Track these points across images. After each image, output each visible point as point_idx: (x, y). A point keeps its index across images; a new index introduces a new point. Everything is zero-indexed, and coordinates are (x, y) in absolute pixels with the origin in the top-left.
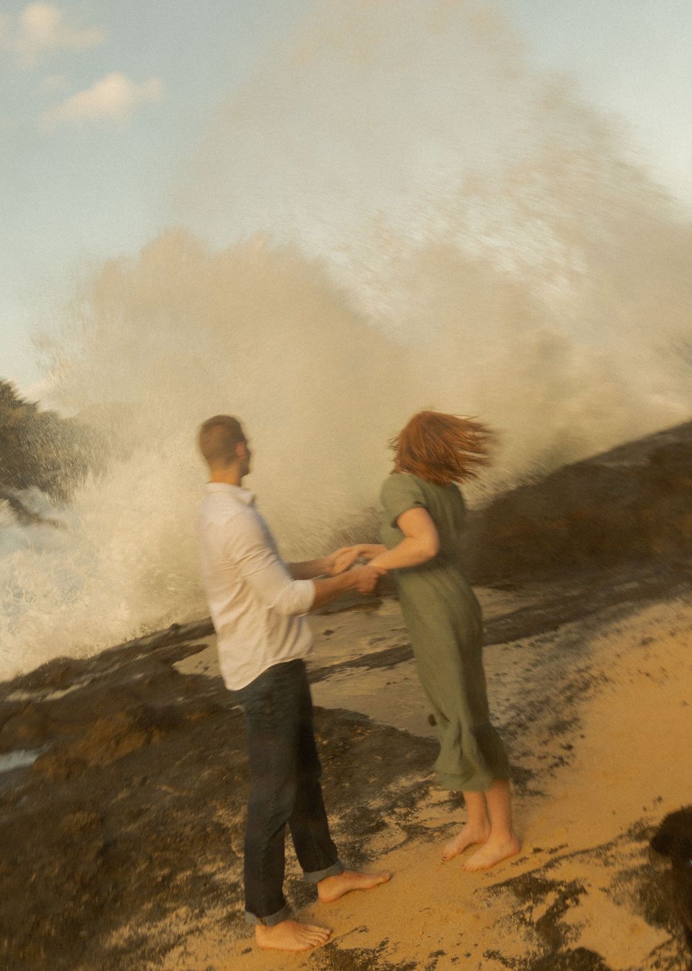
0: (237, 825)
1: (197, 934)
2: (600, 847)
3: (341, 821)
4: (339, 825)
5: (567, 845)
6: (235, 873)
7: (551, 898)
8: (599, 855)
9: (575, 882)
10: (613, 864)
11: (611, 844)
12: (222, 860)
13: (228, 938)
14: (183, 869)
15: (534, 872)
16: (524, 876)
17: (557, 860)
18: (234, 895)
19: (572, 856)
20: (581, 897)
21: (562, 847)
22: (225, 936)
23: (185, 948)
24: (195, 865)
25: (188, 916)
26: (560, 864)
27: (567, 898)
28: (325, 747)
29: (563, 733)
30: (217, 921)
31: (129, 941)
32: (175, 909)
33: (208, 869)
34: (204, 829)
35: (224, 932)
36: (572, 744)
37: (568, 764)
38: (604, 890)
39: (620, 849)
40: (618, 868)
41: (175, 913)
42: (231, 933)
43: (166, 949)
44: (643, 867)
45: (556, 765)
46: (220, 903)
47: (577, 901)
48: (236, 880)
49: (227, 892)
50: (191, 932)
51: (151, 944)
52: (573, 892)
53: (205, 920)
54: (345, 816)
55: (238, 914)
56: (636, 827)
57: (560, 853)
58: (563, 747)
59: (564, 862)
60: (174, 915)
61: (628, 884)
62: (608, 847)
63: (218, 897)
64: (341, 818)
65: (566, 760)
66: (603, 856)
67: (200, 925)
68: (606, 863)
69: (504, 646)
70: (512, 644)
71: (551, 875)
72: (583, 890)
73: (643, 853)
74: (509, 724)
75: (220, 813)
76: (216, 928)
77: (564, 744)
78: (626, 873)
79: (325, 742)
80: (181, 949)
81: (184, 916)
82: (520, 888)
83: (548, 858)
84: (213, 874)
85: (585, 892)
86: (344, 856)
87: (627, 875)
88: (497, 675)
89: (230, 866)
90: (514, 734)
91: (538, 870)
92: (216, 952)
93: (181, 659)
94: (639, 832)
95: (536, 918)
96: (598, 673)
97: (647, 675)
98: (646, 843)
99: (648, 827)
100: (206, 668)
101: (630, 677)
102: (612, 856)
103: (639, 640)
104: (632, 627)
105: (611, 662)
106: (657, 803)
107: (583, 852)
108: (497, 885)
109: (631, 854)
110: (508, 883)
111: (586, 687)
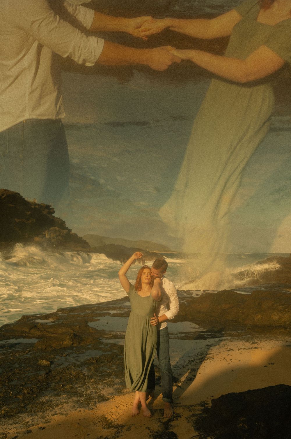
0: (89, 375)
2: (190, 406)
5: (181, 403)
6: (83, 389)
8: (188, 408)
9: (179, 414)
11: (193, 405)
12: (81, 384)
14: (69, 384)
17: (176, 406)
18: (81, 395)
19: (181, 406)
20: (179, 418)
21: (179, 403)
24: (73, 384)
25: (66, 398)
26: (177, 408)
27: (175, 418)
29: (194, 371)
30: (74, 401)
31: (47, 401)
33: (76, 386)
35: (75, 404)
38: (186, 418)
39: (195, 408)
40: (193, 413)
43: (57, 405)
44: (199, 414)
46: (76, 396)
47: (177, 419)
48: (83, 391)
49: (79, 394)
50: (65, 402)
51: (53, 402)
52: (177, 416)
53: (70, 400)
55: (81, 401)
56: (202, 403)
57: (178, 405)
58: (192, 375)
60: (62, 396)
61: (194, 418)
63: (76, 394)
65: (192, 379)
66: (190, 409)
68: (190, 411)
72: (180, 417)
73: (202, 410)
76: (73, 403)
77: (194, 375)
78: (194, 414)
84: (77, 388)
85: (181, 417)
87: (194, 415)
89: (83, 386)
93: (91, 322)
94: (203, 404)
95: (164, 421)
96: (212, 356)
97: (226, 360)
98: (203, 408)
99: (206, 403)
100: (97, 327)
101: (221, 360)
102: (192, 409)
103: (228, 349)
104: (228, 345)
105: (217, 354)
106: (212, 397)
107: (185, 406)
108: (157, 409)
109: (198, 410)
110: (160, 410)
111: (207, 359)
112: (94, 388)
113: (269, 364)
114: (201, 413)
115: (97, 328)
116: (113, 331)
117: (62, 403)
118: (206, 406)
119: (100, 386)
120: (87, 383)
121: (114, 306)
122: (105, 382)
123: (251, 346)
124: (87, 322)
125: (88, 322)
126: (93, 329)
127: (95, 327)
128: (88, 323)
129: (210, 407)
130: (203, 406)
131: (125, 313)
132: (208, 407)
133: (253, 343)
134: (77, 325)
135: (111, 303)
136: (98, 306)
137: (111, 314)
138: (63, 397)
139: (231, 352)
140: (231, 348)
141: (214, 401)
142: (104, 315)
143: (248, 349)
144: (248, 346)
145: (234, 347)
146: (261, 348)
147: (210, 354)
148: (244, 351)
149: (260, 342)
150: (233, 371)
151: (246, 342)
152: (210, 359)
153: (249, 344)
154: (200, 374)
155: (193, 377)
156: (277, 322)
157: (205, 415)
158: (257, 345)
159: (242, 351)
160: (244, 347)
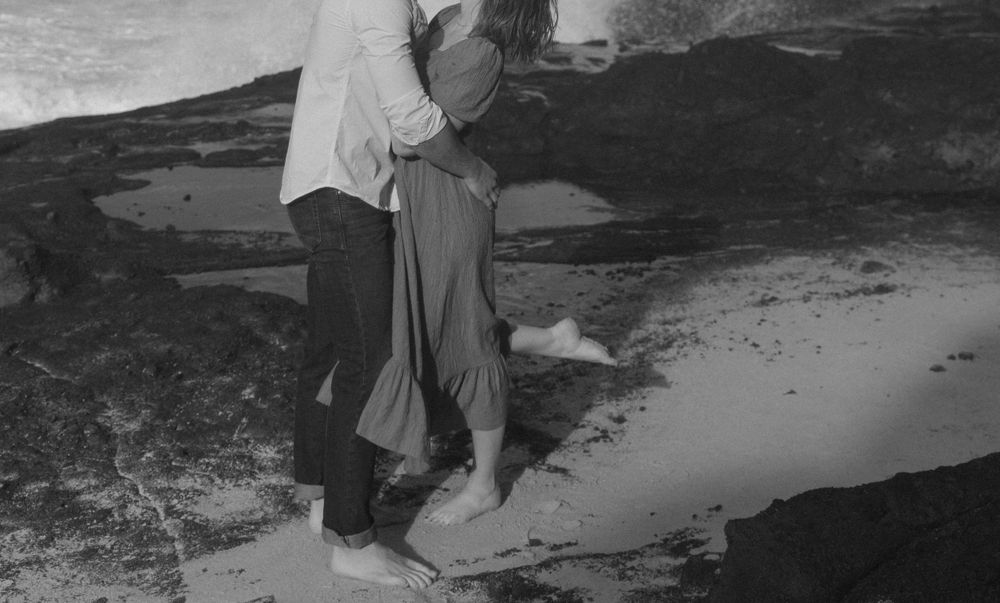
0: (129, 432)
1: (35, 567)
2: (620, 554)
3: (278, 456)
4: (273, 460)
5: (576, 544)
6: (109, 496)
8: (614, 565)
9: (572, 591)
10: (630, 579)
11: (636, 552)
12: (96, 475)
13: (77, 580)
14: (37, 479)
15: (521, 568)
16: (507, 571)
17: (557, 560)
18: (101, 526)
19: (579, 558)
21: (569, 544)
22: (74, 576)
23: (14, 584)
24: (56, 476)
25: (28, 542)
26: (560, 566)
28: (281, 353)
29: (617, 400)
30: (69, 556)
32: (13, 529)
33: (73, 484)
34: (80, 430)
35: (75, 572)
36: (627, 416)
37: (611, 440)
39: (645, 561)
40: (636, 585)
41: (10, 535)
42: (84, 575)
44: (669, 589)
45: (596, 439)
46: (78, 532)
48: (110, 506)
49: (91, 520)
50: (28, 563)
53: (52, 552)
54: (284, 450)
55: (101, 552)
56: (675, 538)
57: (565, 551)
58: (610, 417)
59: (565, 564)
60: (8, 538)
62: (631, 555)
63: (78, 524)
64: (278, 452)
65: (611, 435)
66: (621, 567)
67: (42, 556)
68: (622, 577)
69: (572, 268)
70: (582, 268)
71: (543, 577)
73: (674, 572)
74: (548, 374)
75: (110, 413)
76: (64, 564)
77: (615, 415)
78: (643, 591)
79: (283, 347)
80: (8, 583)
81: (24, 541)
82: (497, 586)
83: (545, 554)
84: (78, 493)
86: (269, 502)
88: (551, 305)
89: (104, 486)
90: (550, 388)
91: (528, 568)
92: (56, 595)
93: (108, 193)
94: (678, 544)
96: (689, 330)
97: (755, 345)
98: (683, 560)
99: (692, 541)
100: (141, 214)
101: (731, 344)
102: (632, 568)
103: (758, 298)
104: (755, 279)
105: (711, 319)
106: (714, 512)
107: (595, 556)
108: (467, 578)
109: (659, 571)
110: (482, 577)
111: (668, 345)
112: (160, 493)
113: (952, 357)
114: (672, 582)
115: (139, 221)
116: (219, 233)
117: (9, 568)
118: (694, 552)
119: (184, 483)
120: (123, 469)
121: (212, 120)
122: (208, 464)
123: (860, 280)
124: (88, 194)
125: (96, 196)
126: (124, 225)
127: (131, 217)
128: (94, 200)
129: (714, 557)
130: (678, 550)
131: (266, 152)
132: (707, 557)
133: (870, 267)
134: (45, 211)
135: (194, 108)
136: (133, 121)
137: (203, 155)
138: (13, 538)
139: (772, 312)
140: (771, 294)
141: (735, 528)
142: (168, 161)
143: (850, 294)
144: (847, 281)
145: (783, 290)
146: (908, 290)
147: (679, 320)
148: (832, 303)
149: (899, 263)
150: (792, 392)
151: (834, 264)
152: (681, 343)
153: (847, 275)
154: (643, 409)
155: (615, 426)
156: (963, 177)
157: (695, 594)
158: (886, 275)
159: (823, 303)
160: (829, 289)
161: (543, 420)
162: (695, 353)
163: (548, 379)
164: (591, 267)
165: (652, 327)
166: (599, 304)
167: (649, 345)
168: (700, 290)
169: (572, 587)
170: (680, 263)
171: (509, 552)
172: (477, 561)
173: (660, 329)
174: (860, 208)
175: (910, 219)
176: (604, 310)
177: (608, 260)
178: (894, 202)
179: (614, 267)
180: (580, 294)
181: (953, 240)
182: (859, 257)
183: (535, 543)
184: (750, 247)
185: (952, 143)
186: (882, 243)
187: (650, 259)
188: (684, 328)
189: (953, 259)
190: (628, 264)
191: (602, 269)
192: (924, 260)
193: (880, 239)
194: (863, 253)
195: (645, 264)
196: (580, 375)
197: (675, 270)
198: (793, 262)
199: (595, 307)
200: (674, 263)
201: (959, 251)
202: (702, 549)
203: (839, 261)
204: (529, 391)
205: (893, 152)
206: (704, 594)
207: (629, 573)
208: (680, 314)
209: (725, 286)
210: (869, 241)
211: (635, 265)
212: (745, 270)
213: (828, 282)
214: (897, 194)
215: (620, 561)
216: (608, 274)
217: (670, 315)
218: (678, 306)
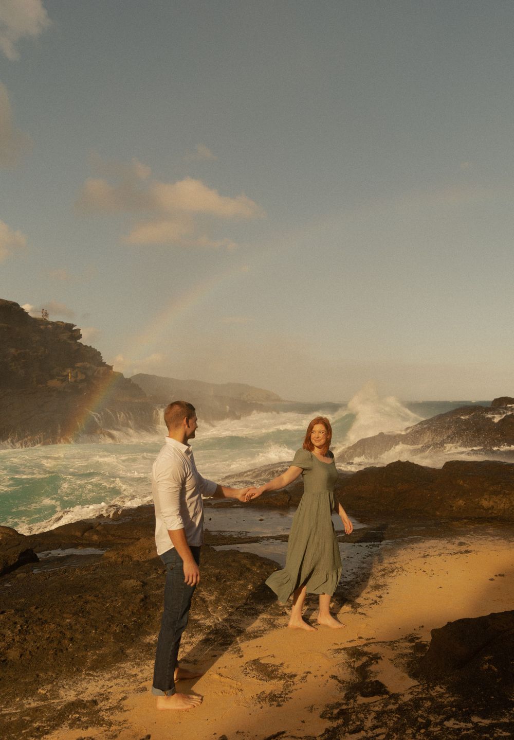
2: (391, 642)
5: (375, 638)
6: (210, 621)
7: (365, 659)
8: (389, 645)
9: (377, 654)
10: (396, 650)
11: (396, 641)
15: (358, 646)
16: (353, 647)
17: (370, 644)
19: (377, 643)
20: (380, 661)
21: (372, 638)
22: (203, 648)
26: (371, 646)
27: (372, 660)
29: (379, 590)
35: (203, 646)
36: (382, 595)
37: (379, 604)
38: (390, 660)
39: (400, 644)
40: (398, 652)
42: (206, 647)
44: (410, 653)
45: (373, 604)
46: (201, 633)
47: (377, 662)
48: (210, 625)
49: (205, 629)
50: (187, 643)
52: (376, 658)
53: (194, 640)
55: (211, 640)
56: (409, 637)
57: (371, 641)
58: (377, 596)
59: (373, 645)
61: (402, 659)
63: (201, 631)
65: (378, 602)
66: (392, 646)
67: (191, 641)
68: (393, 649)
69: (353, 544)
70: (356, 544)
71: (366, 649)
72: (380, 658)
73: (411, 648)
74: (351, 581)
75: (203, 593)
76: (199, 644)
77: (379, 595)
78: (401, 654)
82: (350, 652)
83: (365, 642)
84: (199, 620)
85: (382, 659)
86: (265, 624)
87: (402, 656)
89: (207, 618)
91: (360, 646)
92: (199, 654)
94: (411, 639)
95: (356, 666)
96: (399, 566)
97: (424, 571)
98: (414, 644)
99: (415, 638)
101: (416, 571)
102: (396, 646)
103: (422, 555)
104: (420, 548)
105: (407, 562)
106: (421, 628)
107: (383, 642)
108: (339, 649)
109: (406, 648)
110: (344, 649)
111: (393, 571)
113: (496, 576)
114: (411, 651)
116: (224, 532)
118: (417, 641)
120: (212, 612)
123: (458, 549)
130: (412, 640)
132: (423, 643)
133: (461, 544)
139: (428, 559)
140: (427, 553)
143: (455, 554)
144: (453, 549)
145: (431, 552)
146: (477, 552)
147: (395, 563)
148: (449, 557)
149: (471, 543)
150: (441, 588)
151: (448, 543)
152: (397, 571)
153: (454, 547)
154: (388, 593)
155: (378, 599)
156: (490, 511)
157: (420, 655)
158: (467, 547)
159: (446, 557)
160: (447, 552)
161: (353, 597)
162: (403, 574)
163: (352, 583)
164: (360, 544)
165: (386, 565)
166: (365, 557)
167: (386, 571)
168: (401, 552)
169: (376, 653)
170: (392, 542)
171: (352, 641)
172: (341, 644)
173: (389, 566)
174: (454, 523)
175: (473, 527)
176: (367, 559)
177: (366, 542)
178: (465, 521)
179: (368, 544)
180: (358, 553)
181: (489, 534)
182: (456, 541)
183: (360, 638)
184: (415, 537)
185: (486, 499)
186: (464, 535)
187: (381, 541)
188: (397, 565)
189: (490, 541)
190: (373, 543)
191: (364, 544)
192: (480, 542)
193: (463, 534)
194: (458, 539)
195: (379, 543)
196: (363, 581)
197: (390, 545)
198: (433, 542)
199: (364, 558)
200: (390, 542)
201: (492, 538)
202: (420, 640)
203: (449, 542)
204: (346, 587)
205: (464, 503)
206: (423, 655)
207: (395, 648)
208: (395, 560)
209: (409, 550)
210: (459, 535)
211: (376, 543)
212: (415, 545)
213: (446, 549)
214: (466, 518)
215: (392, 644)
216: (367, 546)
217: (391, 561)
218: (393, 558)
